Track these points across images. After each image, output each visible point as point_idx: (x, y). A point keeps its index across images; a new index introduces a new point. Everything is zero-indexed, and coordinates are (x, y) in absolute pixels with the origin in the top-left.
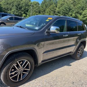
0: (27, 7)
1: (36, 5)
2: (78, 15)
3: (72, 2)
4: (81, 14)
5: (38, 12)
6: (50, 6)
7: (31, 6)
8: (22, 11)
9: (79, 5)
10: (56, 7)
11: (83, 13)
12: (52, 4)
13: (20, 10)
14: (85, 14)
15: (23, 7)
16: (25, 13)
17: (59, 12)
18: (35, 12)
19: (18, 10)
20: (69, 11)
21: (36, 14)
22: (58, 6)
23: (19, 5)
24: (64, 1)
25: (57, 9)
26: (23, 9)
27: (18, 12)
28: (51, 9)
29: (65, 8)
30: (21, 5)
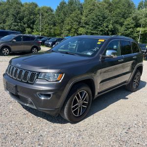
0: (32, 17)
1: (47, 12)
2: (118, 26)
3: (107, 5)
4: (122, 24)
5: (52, 24)
6: (71, 14)
7: (39, 14)
8: (24, 24)
9: (119, 10)
10: (82, 14)
11: (126, 23)
12: (75, 10)
13: (21, 22)
14: (128, 25)
15: (26, 16)
16: (29, 27)
17: (86, 23)
18: (47, 25)
19: (18, 22)
20: (103, 21)
21: (49, 27)
22: (84, 14)
23: (18, 13)
24: (94, 5)
25: (84, 18)
26: (25, 20)
27: (18, 25)
28: (74, 18)
29: (96, 17)
30: (22, 13)
